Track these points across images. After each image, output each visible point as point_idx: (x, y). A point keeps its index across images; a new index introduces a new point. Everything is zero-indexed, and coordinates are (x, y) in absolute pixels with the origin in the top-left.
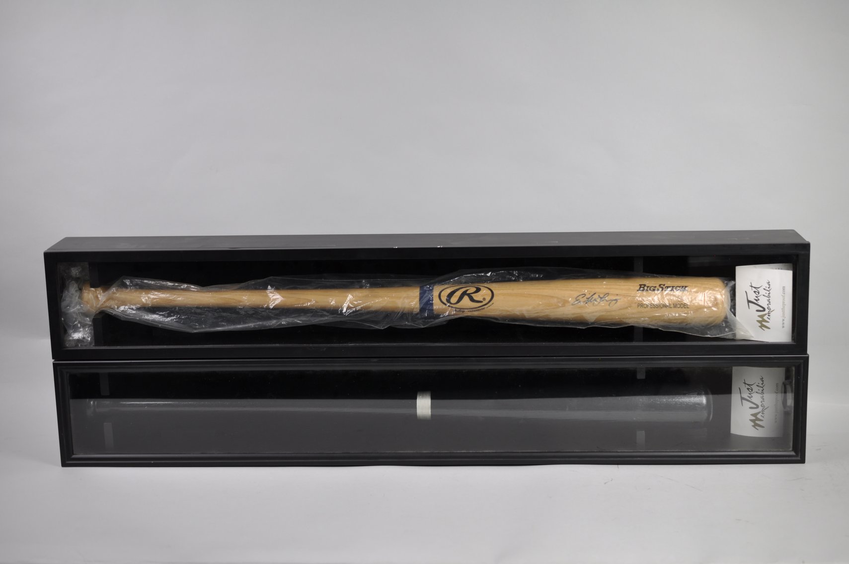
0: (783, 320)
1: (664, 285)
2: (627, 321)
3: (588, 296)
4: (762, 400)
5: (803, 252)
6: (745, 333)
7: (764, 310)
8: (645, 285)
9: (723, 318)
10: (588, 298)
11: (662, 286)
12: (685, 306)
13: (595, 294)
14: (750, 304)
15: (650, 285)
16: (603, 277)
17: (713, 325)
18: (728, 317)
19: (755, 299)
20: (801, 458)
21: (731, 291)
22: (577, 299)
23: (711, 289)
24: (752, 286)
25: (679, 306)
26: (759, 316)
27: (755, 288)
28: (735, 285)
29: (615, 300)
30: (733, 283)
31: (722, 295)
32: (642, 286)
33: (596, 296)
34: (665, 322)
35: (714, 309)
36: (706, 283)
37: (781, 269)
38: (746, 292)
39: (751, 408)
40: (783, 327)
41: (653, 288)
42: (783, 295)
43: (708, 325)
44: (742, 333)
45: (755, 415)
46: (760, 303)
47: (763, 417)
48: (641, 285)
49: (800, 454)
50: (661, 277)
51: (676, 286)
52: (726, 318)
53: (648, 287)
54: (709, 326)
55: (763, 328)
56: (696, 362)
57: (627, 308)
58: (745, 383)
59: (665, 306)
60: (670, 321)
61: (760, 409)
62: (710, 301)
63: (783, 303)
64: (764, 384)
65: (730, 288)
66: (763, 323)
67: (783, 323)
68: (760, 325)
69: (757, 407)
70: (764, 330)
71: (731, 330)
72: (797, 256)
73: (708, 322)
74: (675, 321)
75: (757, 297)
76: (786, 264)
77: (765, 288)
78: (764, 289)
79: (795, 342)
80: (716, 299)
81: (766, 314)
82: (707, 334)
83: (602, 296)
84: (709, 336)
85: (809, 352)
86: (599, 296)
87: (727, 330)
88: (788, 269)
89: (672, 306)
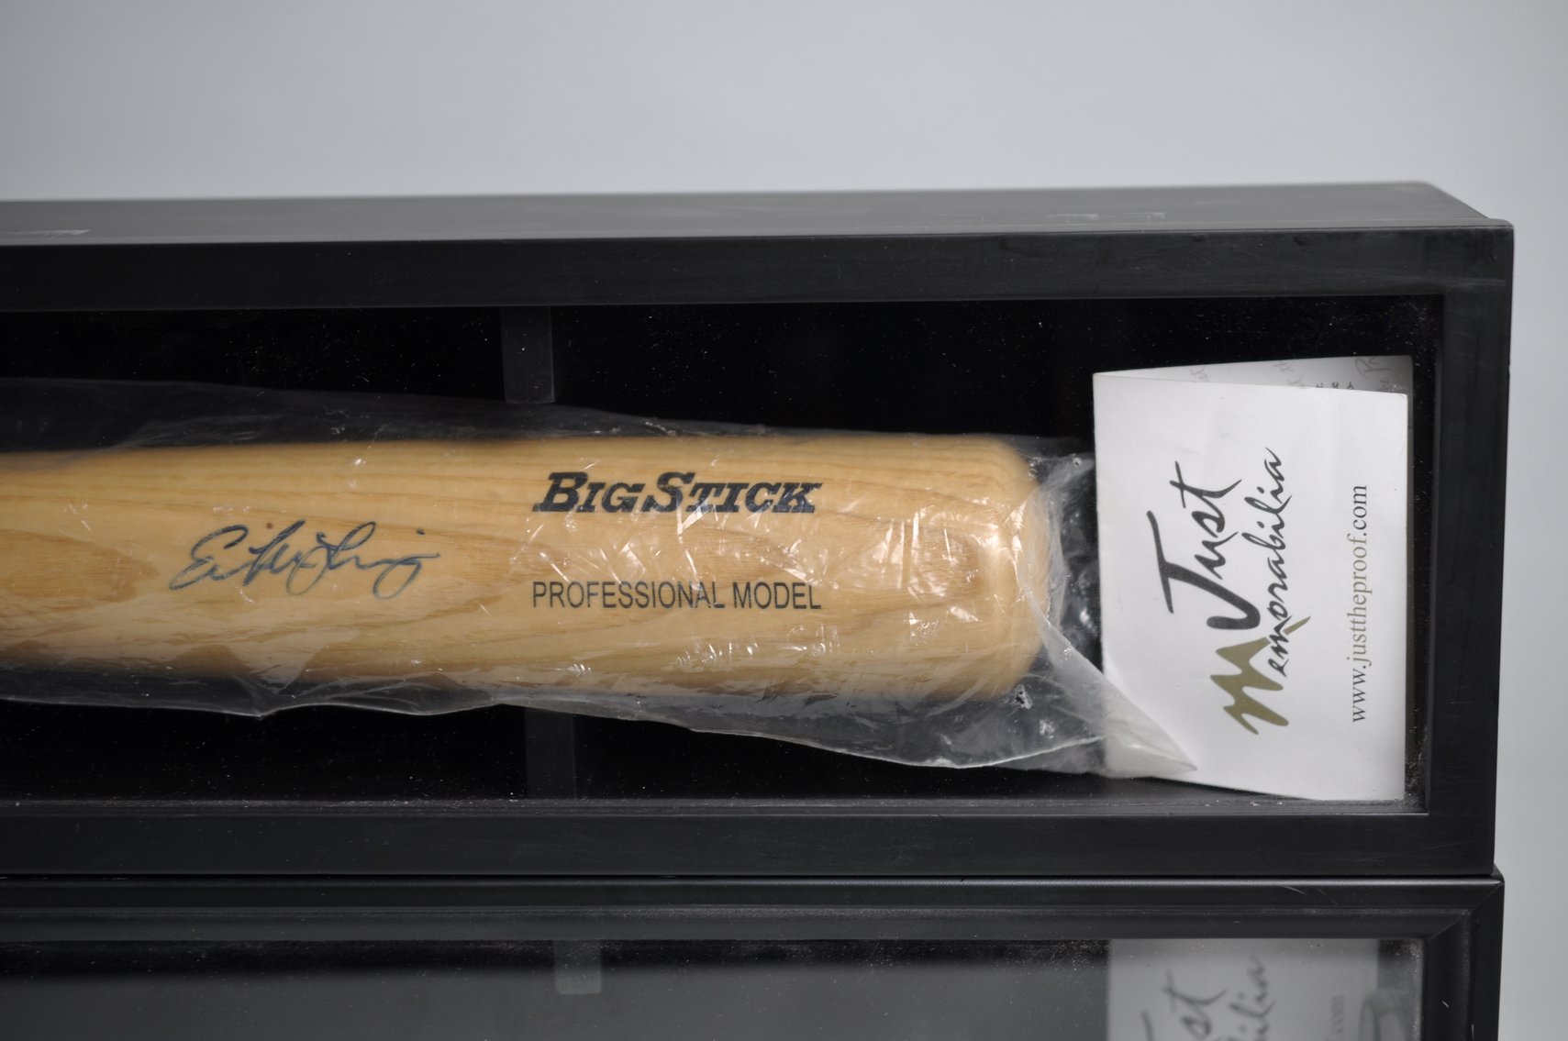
0: (1359, 678)
1: (688, 478)
2: (471, 678)
3: (260, 537)
5: (1468, 284)
6: (1147, 744)
7: (1252, 619)
8: (580, 478)
9: (1018, 664)
10: (263, 551)
11: (675, 482)
12: (797, 596)
13: (299, 524)
14: (1174, 583)
15: (610, 478)
16: (359, 434)
17: (960, 700)
18: (1054, 658)
19: (1200, 558)
21: (1068, 513)
22: (201, 553)
23: (950, 498)
24: (1181, 486)
25: (763, 595)
26: (1223, 652)
27: (1199, 493)
28: (1091, 476)
29: (407, 561)
30: (1077, 464)
31: (1007, 534)
32: (567, 483)
33: (301, 541)
34: (690, 685)
35: (960, 613)
36: (922, 465)
37: (1350, 387)
38: (1150, 515)
40: (1359, 716)
41: (622, 492)
42: (1359, 535)
43: (933, 700)
44: (1136, 746)
46: (1227, 577)
48: (557, 477)
50: (680, 433)
51: (753, 483)
52: (1040, 663)
53: (595, 487)
54: (938, 711)
55: (1247, 717)
56: (863, 911)
57: (471, 606)
59: (683, 596)
60: (709, 684)
62: (940, 568)
63: (1359, 580)
65: (1065, 497)
66: (1250, 691)
67: (1359, 697)
68: (1230, 701)
70: (1255, 731)
71: (1072, 726)
72: (1436, 302)
73: (929, 688)
74: (740, 685)
75: (1208, 545)
76: (1379, 361)
77: (1256, 495)
78: (1250, 501)
79: (1423, 807)
80: (972, 557)
81: (1260, 644)
82: (937, 750)
83: (334, 538)
84: (942, 762)
85: (1501, 860)
86: (320, 537)
87: (1045, 727)
88: (1385, 387)
89: (725, 595)
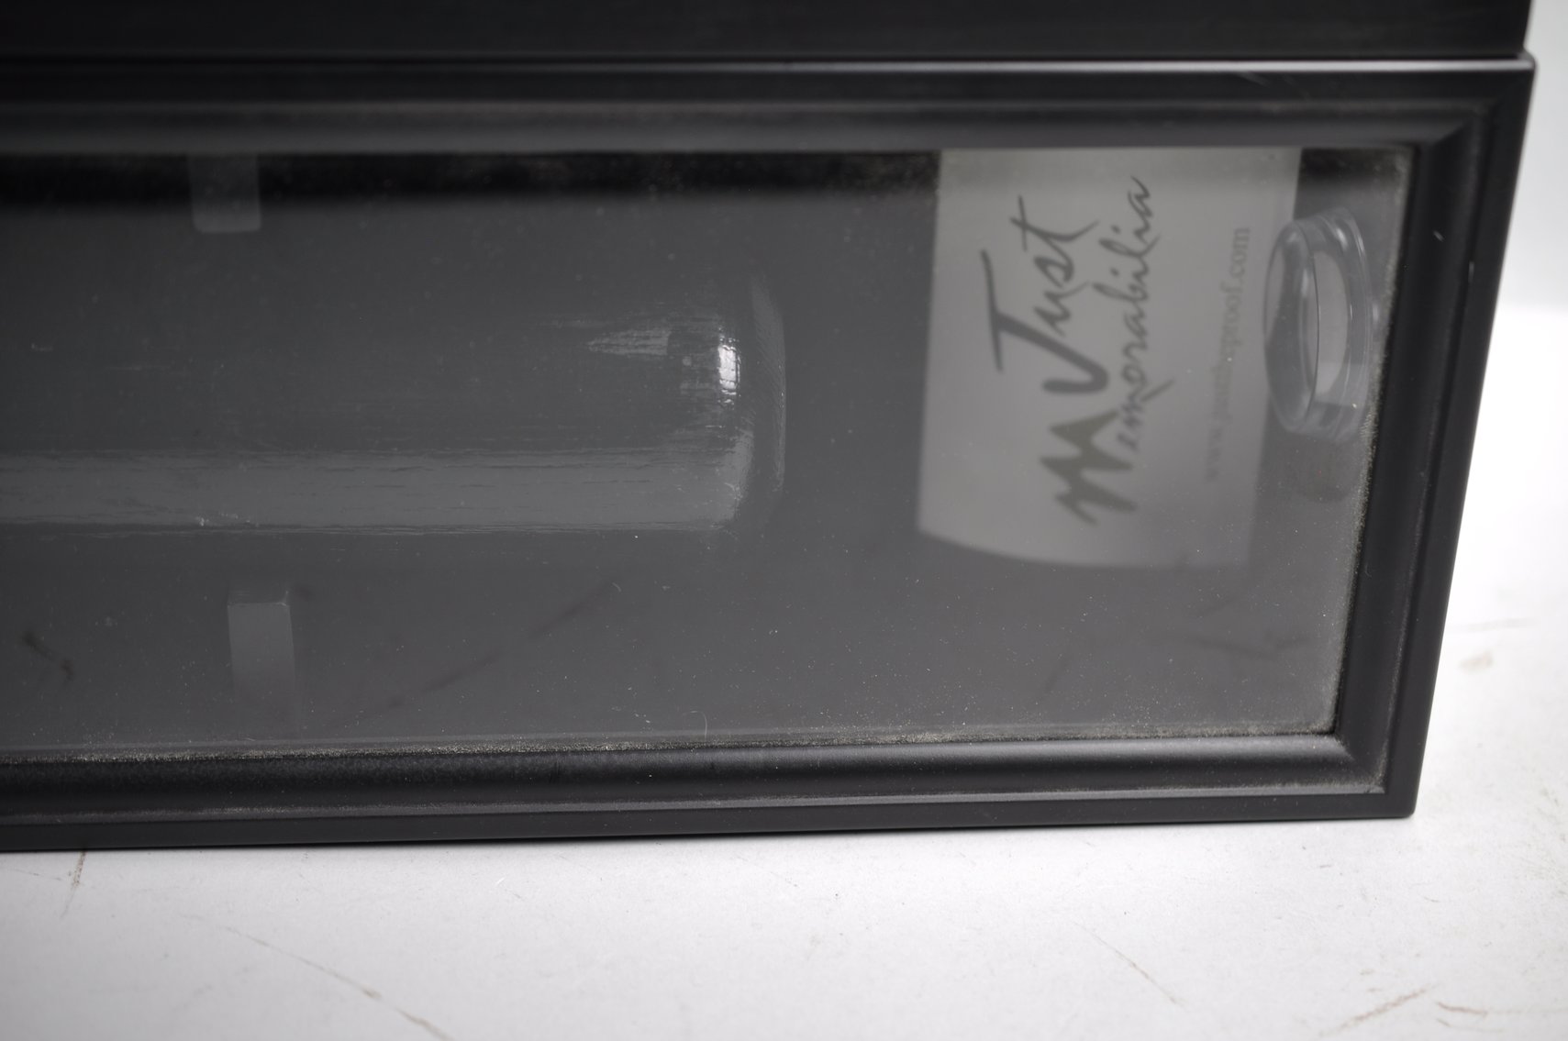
4: (1129, 337)
20: (1386, 782)
39: (1055, 386)
45: (1078, 432)
47: (1132, 445)
49: (1382, 762)
58: (1023, 225)
61: (1116, 393)
64: (1149, 237)
69: (1098, 380)
